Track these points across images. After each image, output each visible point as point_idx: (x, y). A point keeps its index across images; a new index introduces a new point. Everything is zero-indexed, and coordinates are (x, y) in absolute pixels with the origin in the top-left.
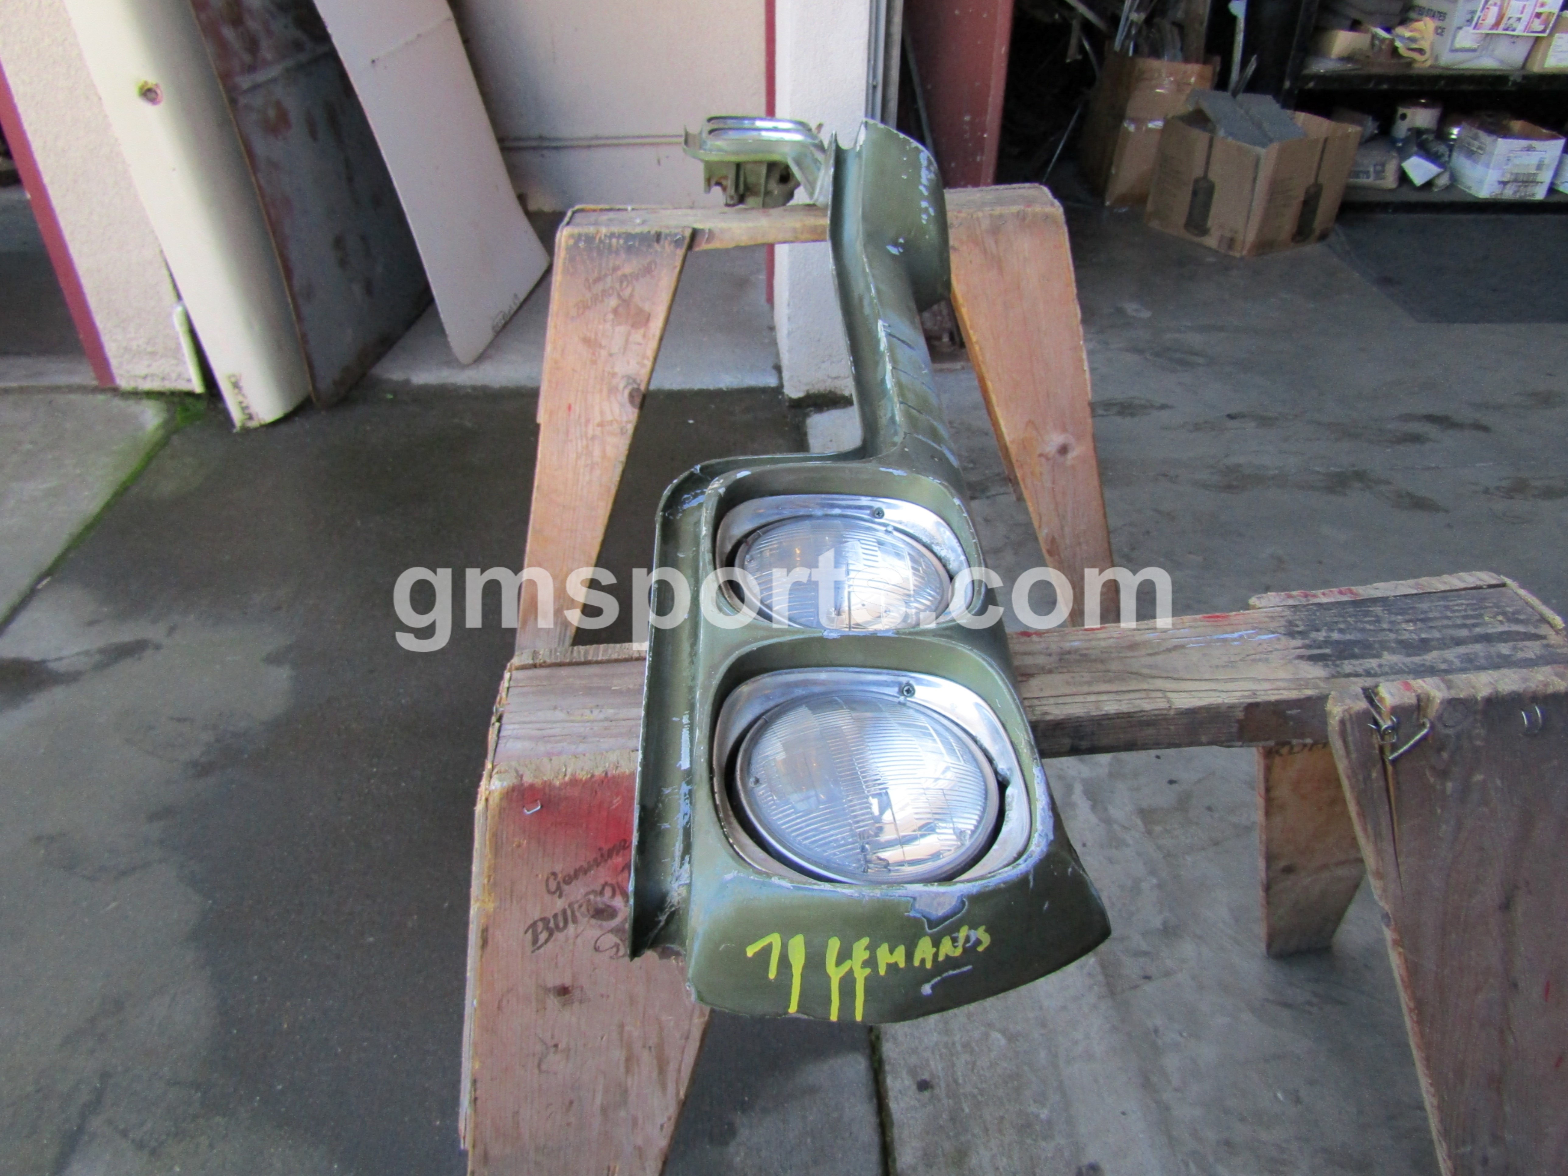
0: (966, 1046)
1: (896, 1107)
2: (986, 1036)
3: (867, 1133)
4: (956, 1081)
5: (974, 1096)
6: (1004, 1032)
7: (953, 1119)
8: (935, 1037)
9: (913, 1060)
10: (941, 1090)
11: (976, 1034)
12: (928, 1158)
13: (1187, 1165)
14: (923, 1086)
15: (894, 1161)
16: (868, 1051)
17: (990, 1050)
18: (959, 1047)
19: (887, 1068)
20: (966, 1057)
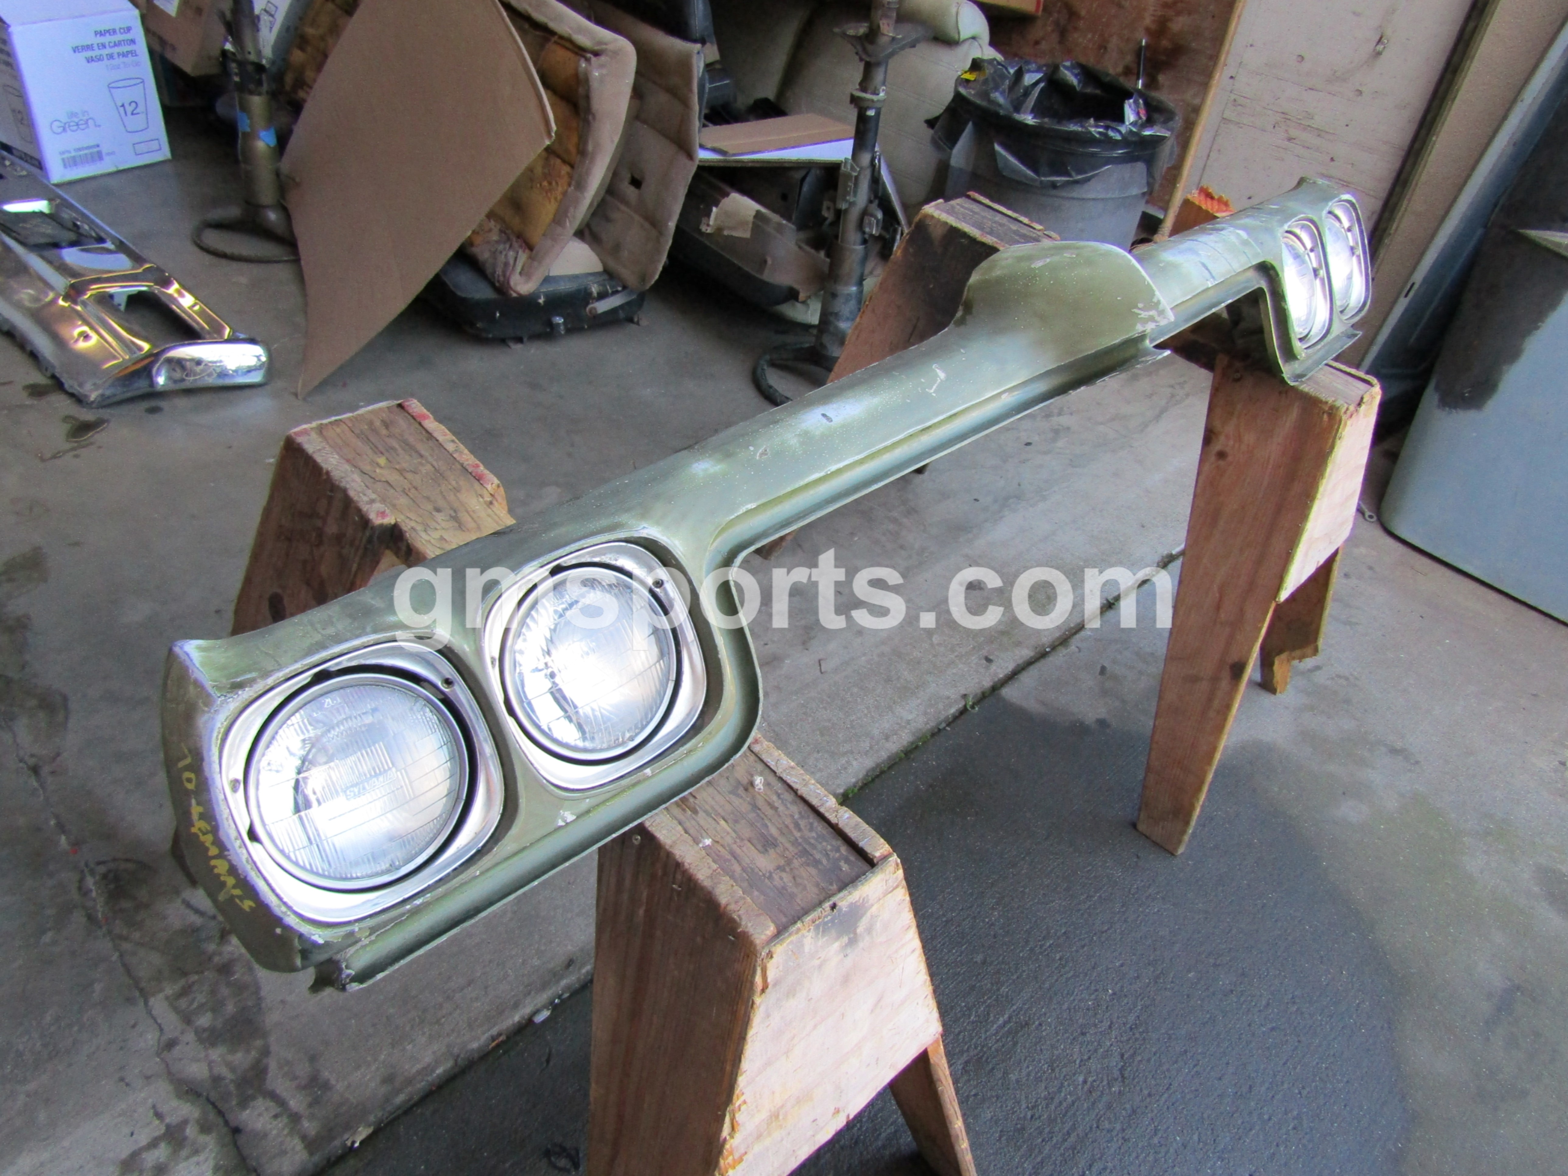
0: (952, 650)
1: (1010, 667)
2: (939, 645)
3: (1033, 671)
4: (974, 648)
5: (973, 639)
6: (931, 639)
7: (992, 642)
8: (961, 666)
9: (982, 670)
10: (984, 652)
11: (942, 649)
12: (1018, 644)
13: (927, 557)
14: (988, 660)
15: (1031, 658)
16: (996, 692)
17: (945, 641)
18: (956, 654)
19: (996, 679)
20: (957, 648)
